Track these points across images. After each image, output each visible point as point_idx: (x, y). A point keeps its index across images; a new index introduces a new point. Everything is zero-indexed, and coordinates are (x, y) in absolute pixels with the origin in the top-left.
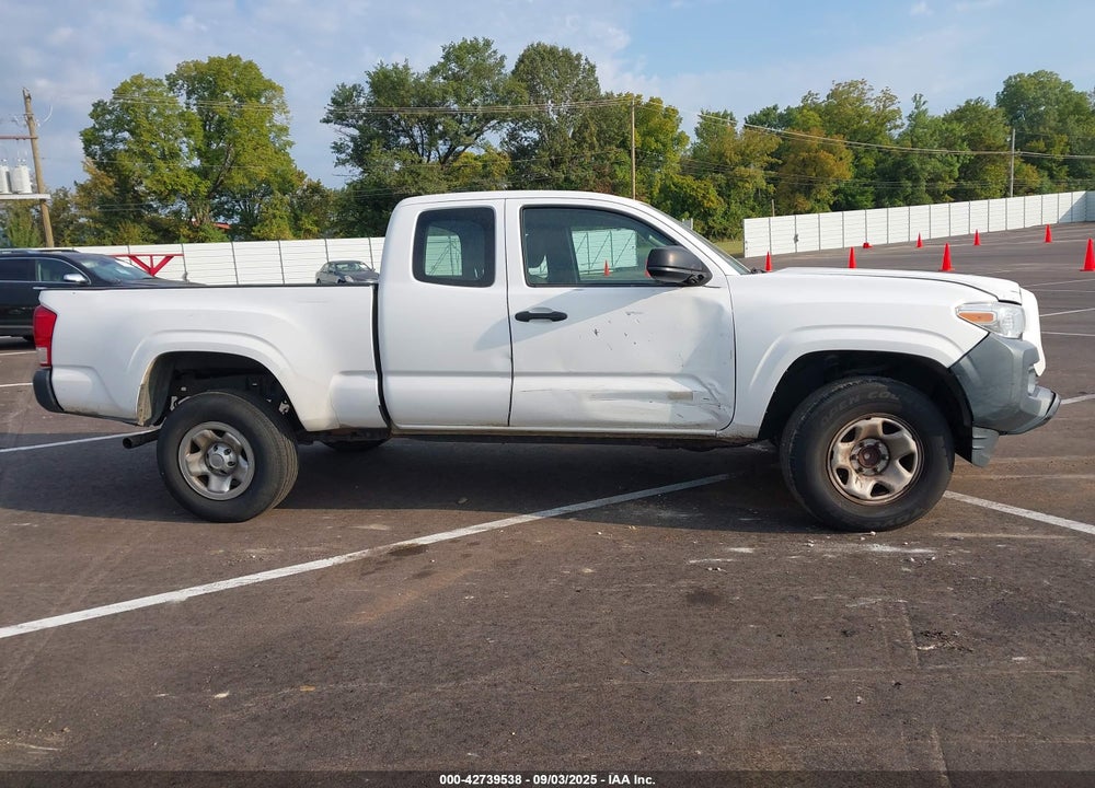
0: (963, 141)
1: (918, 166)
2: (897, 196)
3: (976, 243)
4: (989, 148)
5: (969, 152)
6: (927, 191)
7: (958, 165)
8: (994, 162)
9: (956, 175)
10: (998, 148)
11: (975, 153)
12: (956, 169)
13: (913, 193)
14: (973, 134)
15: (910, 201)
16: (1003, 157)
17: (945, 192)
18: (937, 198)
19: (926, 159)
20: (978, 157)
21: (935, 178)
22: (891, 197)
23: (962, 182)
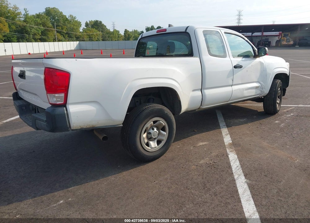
0: (41, 24)
1: (29, 30)
2: (24, 39)
3: (63, 54)
4: (48, 27)
5: (42, 27)
6: (33, 38)
7: (40, 31)
8: (49, 31)
9: (40, 34)
10: (50, 28)
11: (45, 28)
12: (40, 32)
13: (29, 38)
14: (43, 23)
15: (28, 41)
16: (52, 30)
17: (38, 39)
18: (36, 40)
19: (31, 28)
20: (45, 29)
21: (35, 34)
22: (22, 39)
23: (42, 36)
